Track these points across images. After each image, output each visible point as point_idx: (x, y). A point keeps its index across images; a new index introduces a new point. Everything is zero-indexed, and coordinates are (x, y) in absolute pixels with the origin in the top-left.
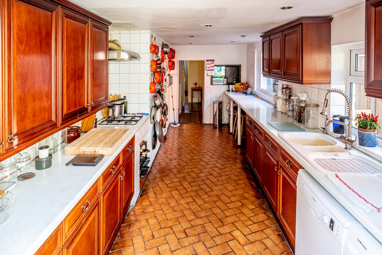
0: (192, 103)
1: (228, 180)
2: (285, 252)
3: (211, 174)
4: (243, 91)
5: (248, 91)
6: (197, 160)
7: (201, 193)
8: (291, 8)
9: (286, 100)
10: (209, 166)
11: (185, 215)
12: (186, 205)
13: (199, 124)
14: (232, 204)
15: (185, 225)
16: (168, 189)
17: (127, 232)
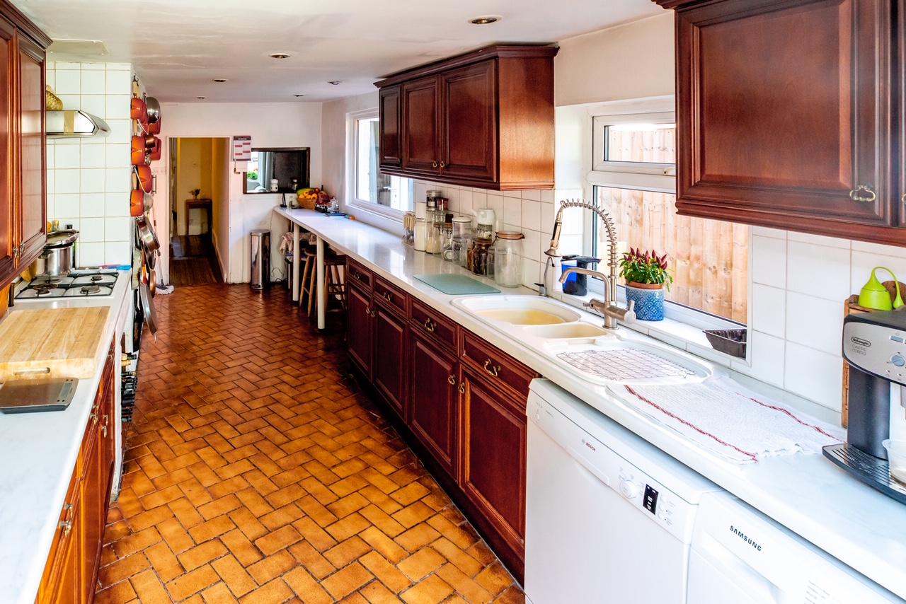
0: (187, 237)
1: (318, 412)
2: (487, 564)
3: (277, 401)
4: (318, 206)
5: (330, 207)
6: (236, 370)
7: (264, 447)
8: (494, 20)
9: (438, 225)
10: (267, 383)
11: (245, 504)
12: (238, 480)
13: (215, 283)
14: (342, 467)
15: (253, 530)
16: (186, 445)
17: (113, 566)
